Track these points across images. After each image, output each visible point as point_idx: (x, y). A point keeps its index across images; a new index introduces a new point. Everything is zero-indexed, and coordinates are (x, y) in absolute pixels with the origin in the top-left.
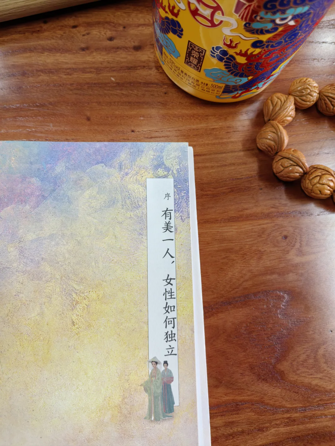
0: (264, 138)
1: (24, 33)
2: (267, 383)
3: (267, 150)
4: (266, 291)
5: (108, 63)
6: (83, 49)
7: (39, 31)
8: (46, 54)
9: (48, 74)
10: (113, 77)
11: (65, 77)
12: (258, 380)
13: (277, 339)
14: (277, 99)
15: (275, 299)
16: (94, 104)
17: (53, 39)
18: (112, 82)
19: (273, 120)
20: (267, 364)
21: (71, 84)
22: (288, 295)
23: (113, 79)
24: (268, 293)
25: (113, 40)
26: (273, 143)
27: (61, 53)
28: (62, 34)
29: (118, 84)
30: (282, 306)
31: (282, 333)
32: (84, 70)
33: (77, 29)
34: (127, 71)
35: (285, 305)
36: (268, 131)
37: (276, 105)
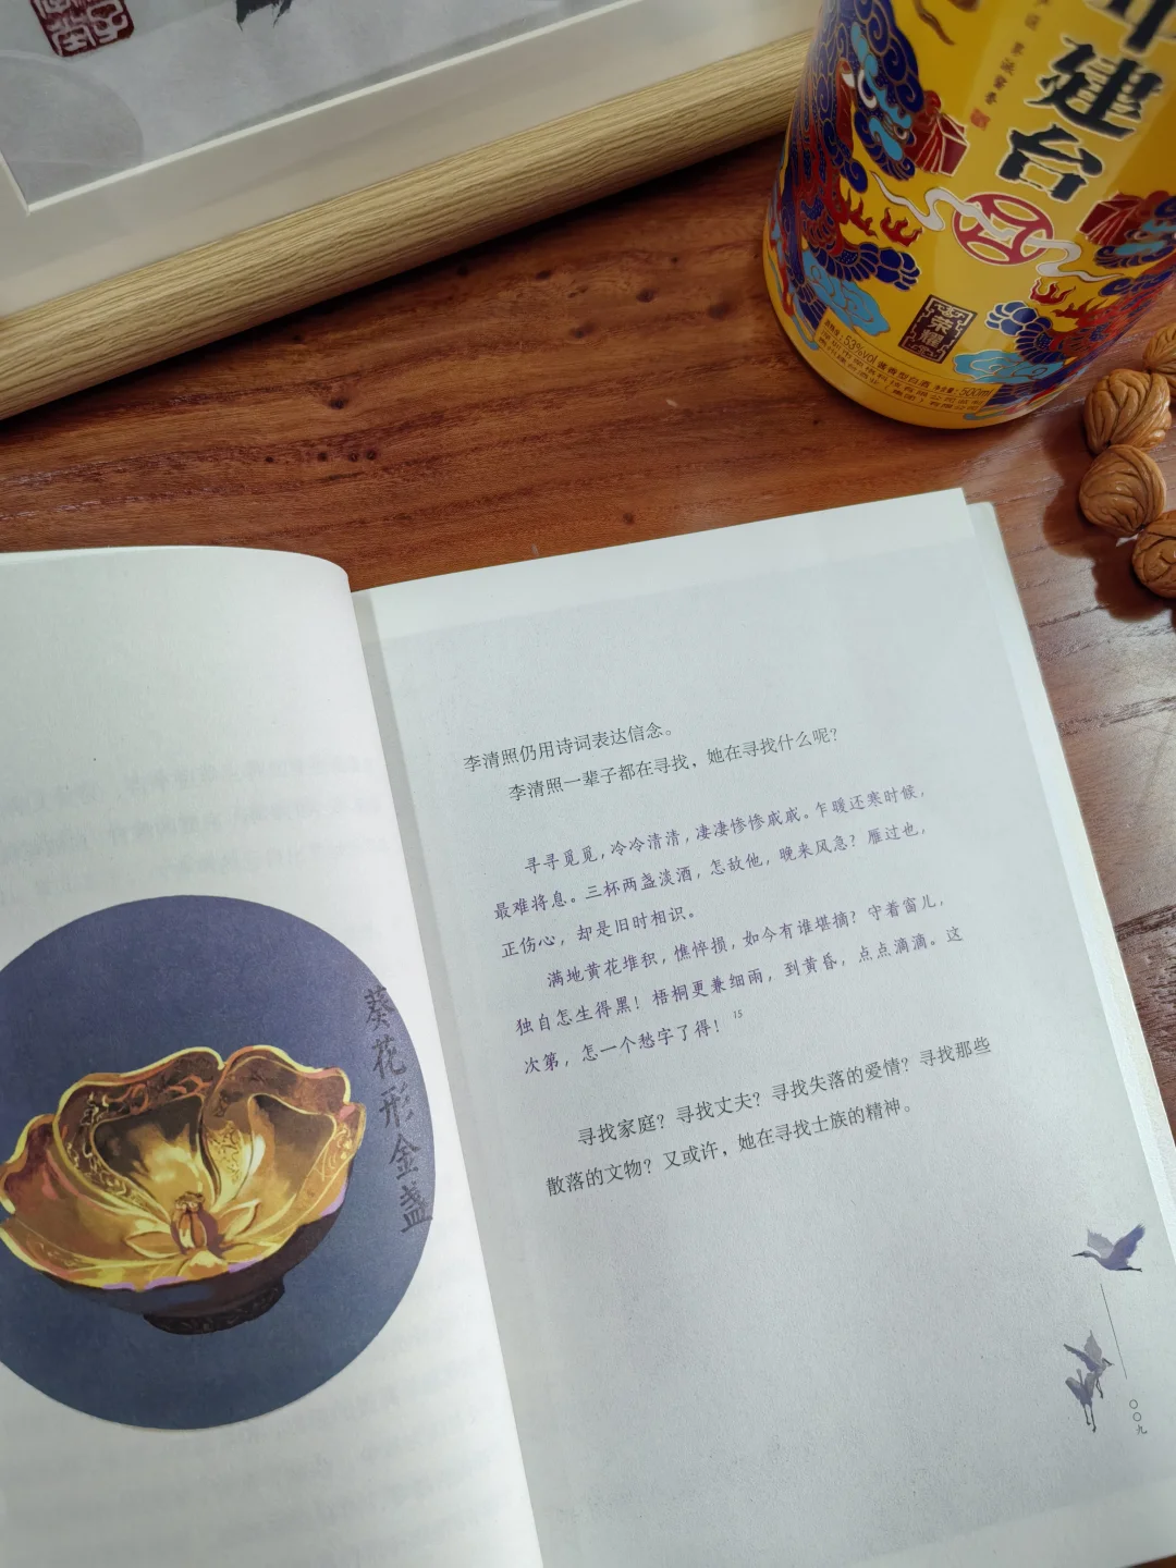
0: (1106, 493)
1: (413, 310)
3: (1115, 522)
5: (651, 360)
6: (579, 334)
7: (450, 298)
8: (482, 358)
9: (498, 413)
10: (672, 396)
11: (543, 413)
14: (1126, 388)
16: (637, 476)
17: (492, 314)
18: (671, 410)
19: (1120, 443)
21: (568, 432)
23: (670, 402)
25: (652, 298)
26: (1130, 502)
27: (524, 352)
28: (514, 299)
29: (688, 412)
32: (590, 390)
33: (552, 279)
34: (702, 375)
36: (1112, 474)
37: (1125, 403)
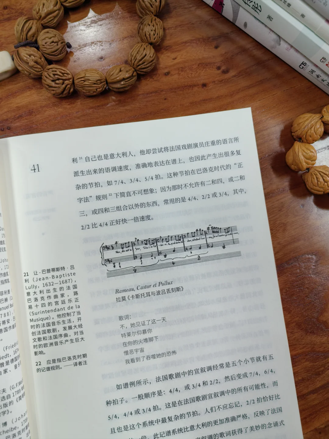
2: (314, 334)
4: (296, 257)
12: (306, 334)
13: (314, 296)
15: (306, 263)
20: (310, 319)
22: (315, 255)
24: (298, 258)
30: (313, 267)
31: (318, 290)
35: (315, 265)
